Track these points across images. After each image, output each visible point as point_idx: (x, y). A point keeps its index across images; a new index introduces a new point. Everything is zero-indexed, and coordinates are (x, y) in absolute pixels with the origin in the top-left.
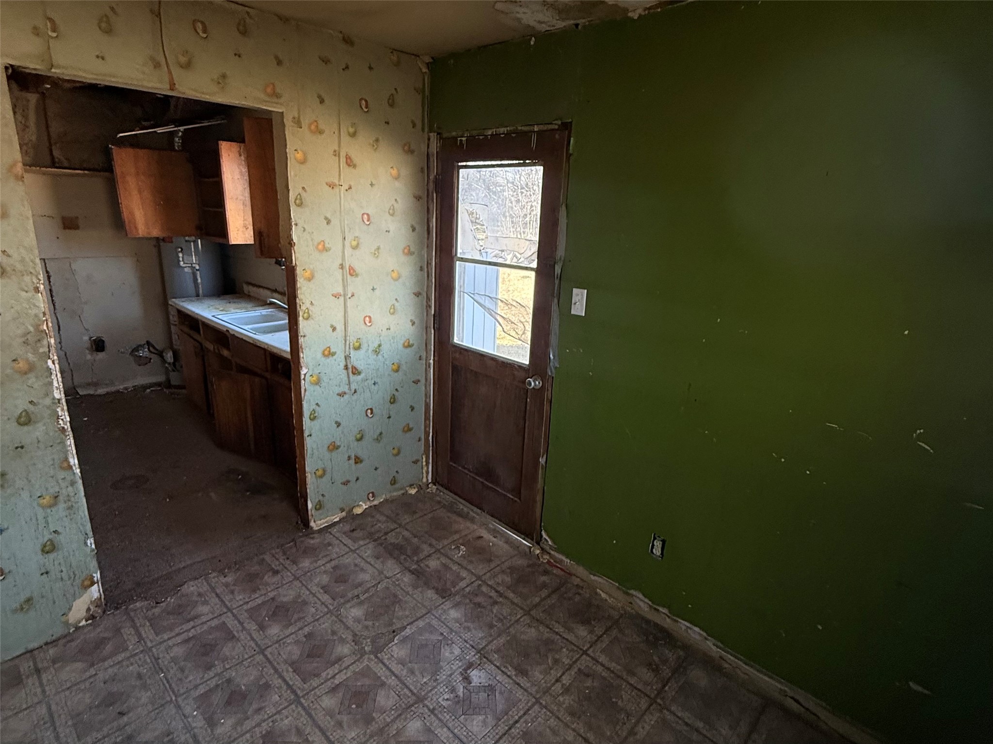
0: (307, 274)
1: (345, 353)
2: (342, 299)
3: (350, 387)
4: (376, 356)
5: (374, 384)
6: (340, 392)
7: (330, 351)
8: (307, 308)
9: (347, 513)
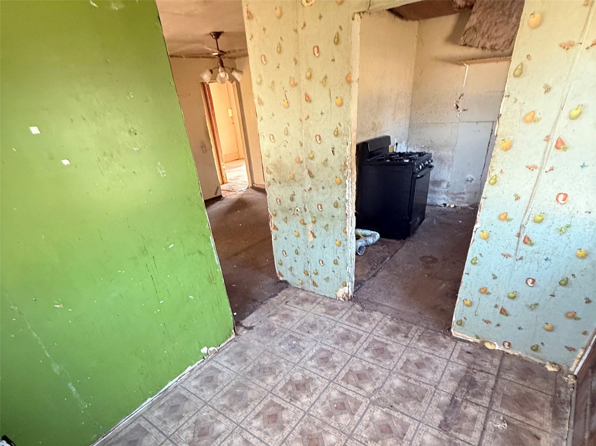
0: (505, 145)
1: (522, 222)
2: (536, 172)
3: (516, 253)
4: (558, 235)
5: (546, 259)
6: (506, 253)
7: (506, 216)
8: (496, 175)
9: (481, 342)
